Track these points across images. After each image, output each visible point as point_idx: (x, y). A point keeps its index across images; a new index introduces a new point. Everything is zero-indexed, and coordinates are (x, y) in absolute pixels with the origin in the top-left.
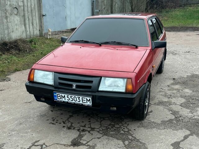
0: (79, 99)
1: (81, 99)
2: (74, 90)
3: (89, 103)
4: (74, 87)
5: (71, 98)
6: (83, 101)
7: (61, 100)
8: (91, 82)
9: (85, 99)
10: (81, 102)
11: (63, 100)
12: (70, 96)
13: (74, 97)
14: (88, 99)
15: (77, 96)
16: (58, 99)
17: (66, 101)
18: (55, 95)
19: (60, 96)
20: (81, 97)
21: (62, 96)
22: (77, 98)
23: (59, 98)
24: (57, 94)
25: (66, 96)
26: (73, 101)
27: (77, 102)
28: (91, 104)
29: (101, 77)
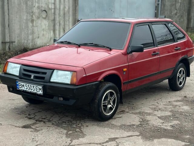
0: (34, 88)
1: (35, 88)
2: (32, 80)
3: (41, 92)
4: (32, 78)
5: (28, 87)
6: (37, 90)
7: (21, 88)
8: (45, 73)
9: (38, 88)
10: (35, 91)
11: (23, 89)
12: (27, 84)
13: (31, 86)
14: (40, 87)
15: (32, 85)
16: (19, 88)
17: (25, 89)
18: (17, 84)
19: (21, 85)
20: (35, 86)
21: (22, 85)
22: (33, 87)
23: (20, 86)
24: (19, 83)
25: (25, 84)
26: (30, 90)
27: (32, 91)
28: (42, 93)
29: (54, 70)
